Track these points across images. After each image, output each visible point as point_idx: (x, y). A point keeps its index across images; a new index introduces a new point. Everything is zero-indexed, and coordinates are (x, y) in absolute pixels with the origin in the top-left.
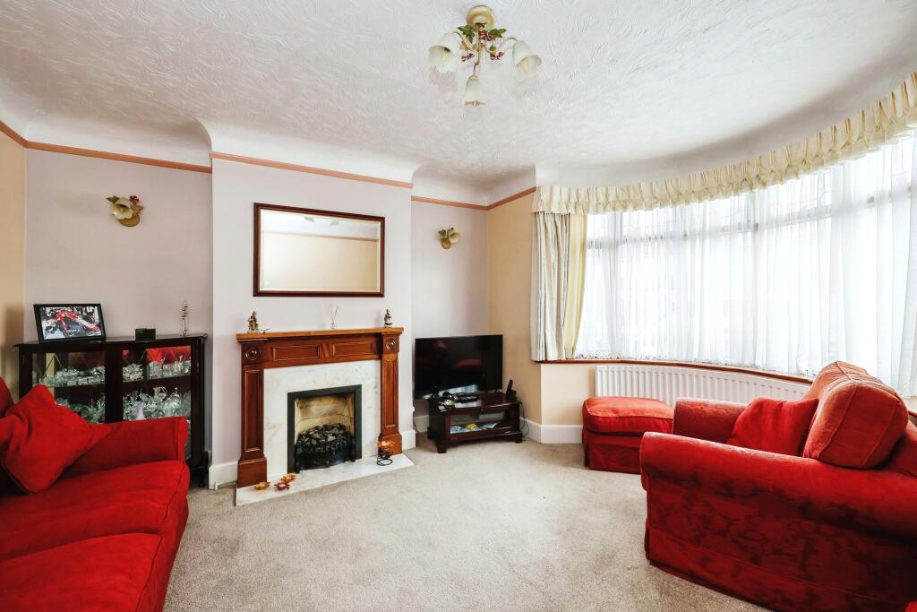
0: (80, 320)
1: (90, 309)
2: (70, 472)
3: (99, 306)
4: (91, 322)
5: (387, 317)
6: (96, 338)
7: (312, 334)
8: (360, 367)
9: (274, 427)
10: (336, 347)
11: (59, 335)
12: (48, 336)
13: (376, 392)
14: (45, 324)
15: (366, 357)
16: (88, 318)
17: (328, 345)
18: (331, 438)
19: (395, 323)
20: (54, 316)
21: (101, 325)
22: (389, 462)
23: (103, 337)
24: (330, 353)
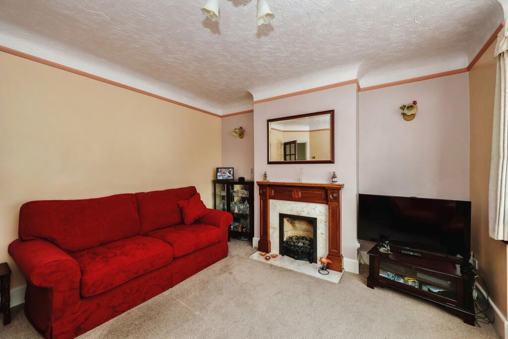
0: (227, 173)
1: (230, 169)
2: (197, 221)
3: (233, 168)
4: (230, 174)
5: (334, 176)
6: (231, 180)
7: (286, 184)
8: (316, 207)
9: (274, 228)
10: (301, 193)
11: (221, 178)
12: (219, 178)
13: (326, 225)
14: (218, 174)
15: (319, 201)
16: (230, 173)
17: (296, 191)
18: (301, 244)
19: (339, 181)
20: (221, 172)
21: (233, 175)
22: (327, 273)
23: (233, 180)
24: (298, 195)
